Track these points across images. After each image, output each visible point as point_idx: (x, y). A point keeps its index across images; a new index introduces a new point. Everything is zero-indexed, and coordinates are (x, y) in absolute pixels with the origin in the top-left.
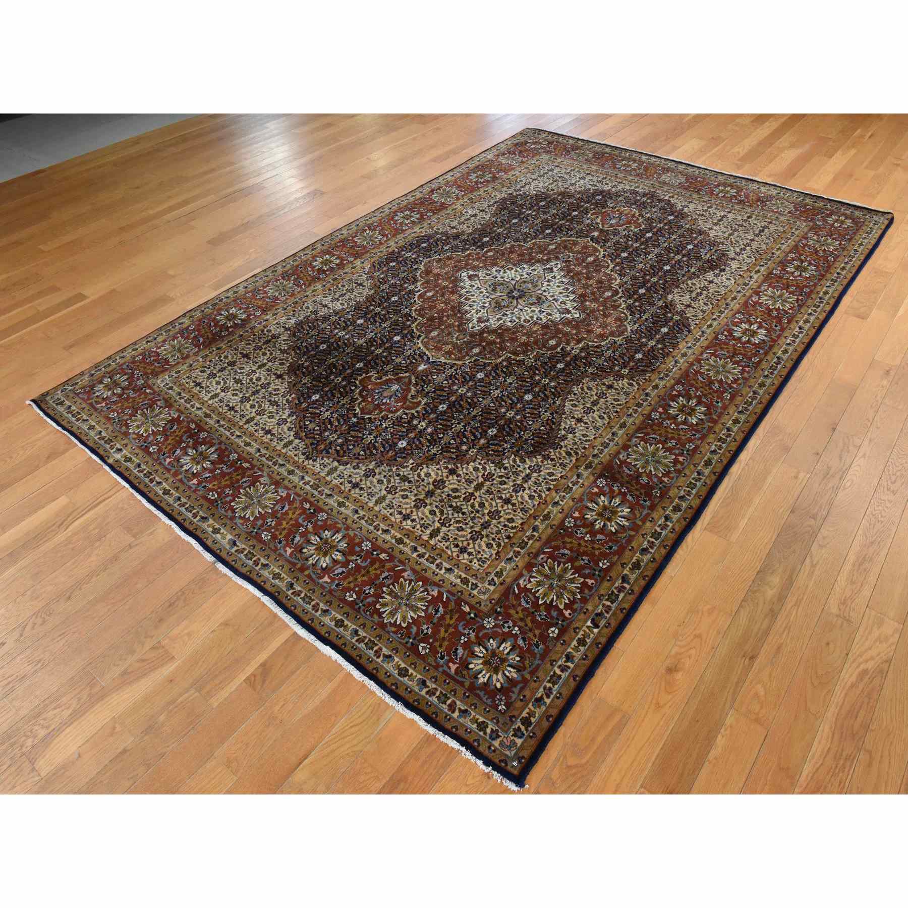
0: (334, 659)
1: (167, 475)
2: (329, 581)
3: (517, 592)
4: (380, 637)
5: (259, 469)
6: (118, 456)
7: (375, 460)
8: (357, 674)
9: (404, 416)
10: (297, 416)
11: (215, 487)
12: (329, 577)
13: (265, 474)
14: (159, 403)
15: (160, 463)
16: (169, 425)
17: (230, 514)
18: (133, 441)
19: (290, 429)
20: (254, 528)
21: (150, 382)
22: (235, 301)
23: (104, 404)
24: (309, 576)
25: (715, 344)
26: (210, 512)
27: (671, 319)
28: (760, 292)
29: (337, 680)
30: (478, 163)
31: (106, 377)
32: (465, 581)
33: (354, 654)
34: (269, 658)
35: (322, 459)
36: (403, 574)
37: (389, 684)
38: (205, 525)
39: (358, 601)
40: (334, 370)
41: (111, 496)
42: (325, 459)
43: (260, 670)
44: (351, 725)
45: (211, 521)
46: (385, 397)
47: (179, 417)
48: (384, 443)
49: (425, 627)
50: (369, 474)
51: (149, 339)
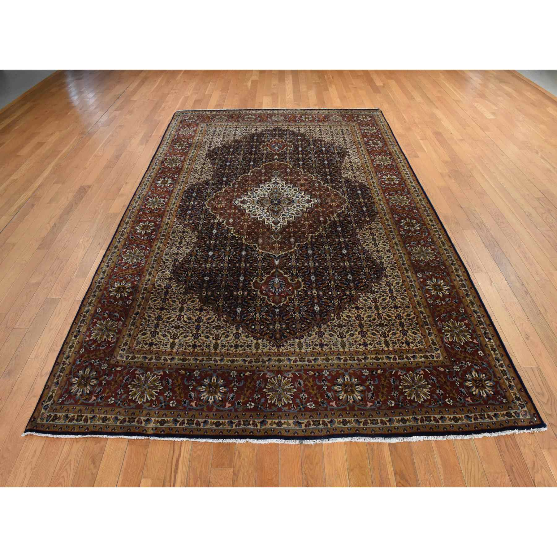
0: (422, 440)
1: (204, 414)
2: (372, 404)
3: (449, 346)
4: (426, 412)
5: (258, 371)
6: (152, 425)
7: (314, 325)
8: (441, 438)
9: (300, 293)
10: (242, 327)
11: (246, 399)
12: (370, 402)
13: (266, 372)
14: (137, 372)
15: (190, 409)
16: (164, 382)
17: (274, 408)
18: (150, 408)
19: (247, 337)
20: (299, 406)
21: (112, 362)
22: (110, 278)
23: (94, 398)
24: (359, 409)
26: (262, 416)
29: (435, 449)
30: (171, 139)
31: (70, 378)
32: (426, 357)
33: (427, 430)
34: (394, 467)
35: (287, 342)
36: (399, 374)
37: (457, 430)
38: (268, 426)
39: (397, 403)
40: (232, 289)
41: (180, 455)
42: (288, 341)
43: (398, 477)
44: (466, 463)
45: (269, 421)
46: (278, 288)
47: (165, 372)
48: (307, 313)
49: (438, 391)
50: (320, 334)
51: (75, 334)
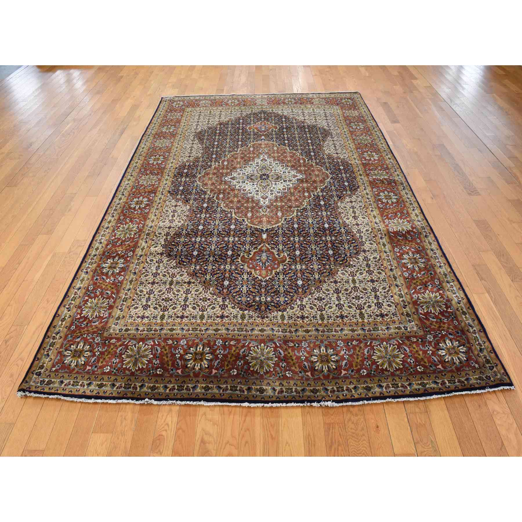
25: (154, 191)
27: (181, 195)
28: (138, 232)
